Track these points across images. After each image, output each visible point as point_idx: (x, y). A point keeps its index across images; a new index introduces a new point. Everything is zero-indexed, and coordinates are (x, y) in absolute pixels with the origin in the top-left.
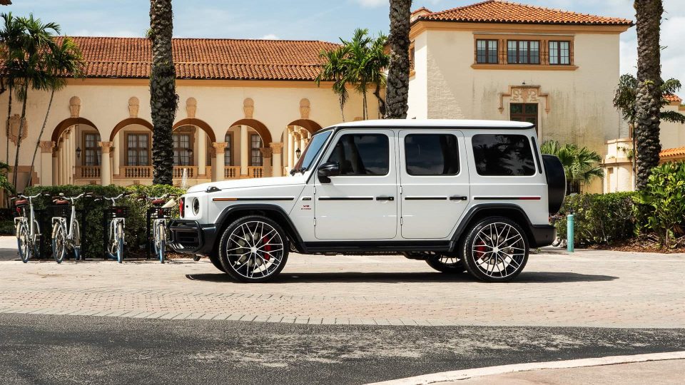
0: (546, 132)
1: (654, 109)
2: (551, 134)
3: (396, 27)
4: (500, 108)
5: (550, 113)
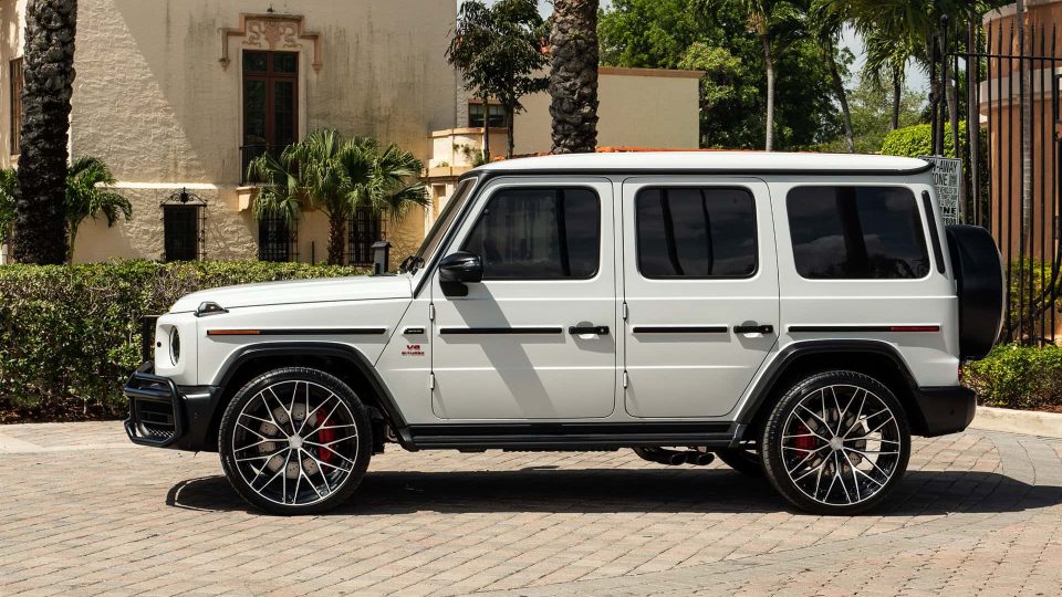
0: (316, 110)
1: (586, 91)
2: (325, 116)
4: (223, 60)
5: (322, 72)
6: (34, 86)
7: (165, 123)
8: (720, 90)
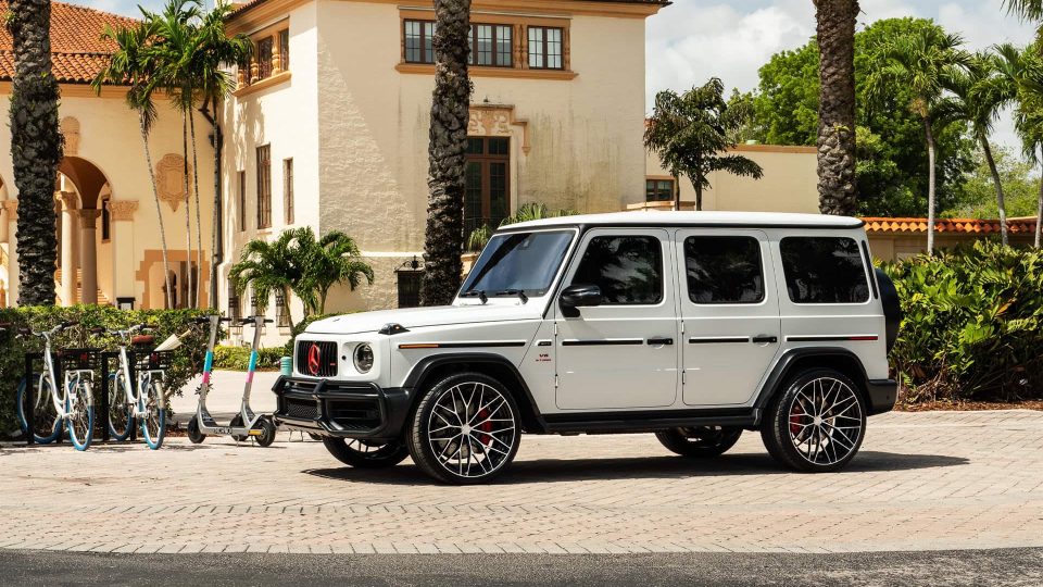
0: (524, 188)
1: (848, 172)
2: (533, 192)
3: (447, 24)
5: (530, 154)
6: (439, 174)
7: (398, 201)
8: (862, 164)
